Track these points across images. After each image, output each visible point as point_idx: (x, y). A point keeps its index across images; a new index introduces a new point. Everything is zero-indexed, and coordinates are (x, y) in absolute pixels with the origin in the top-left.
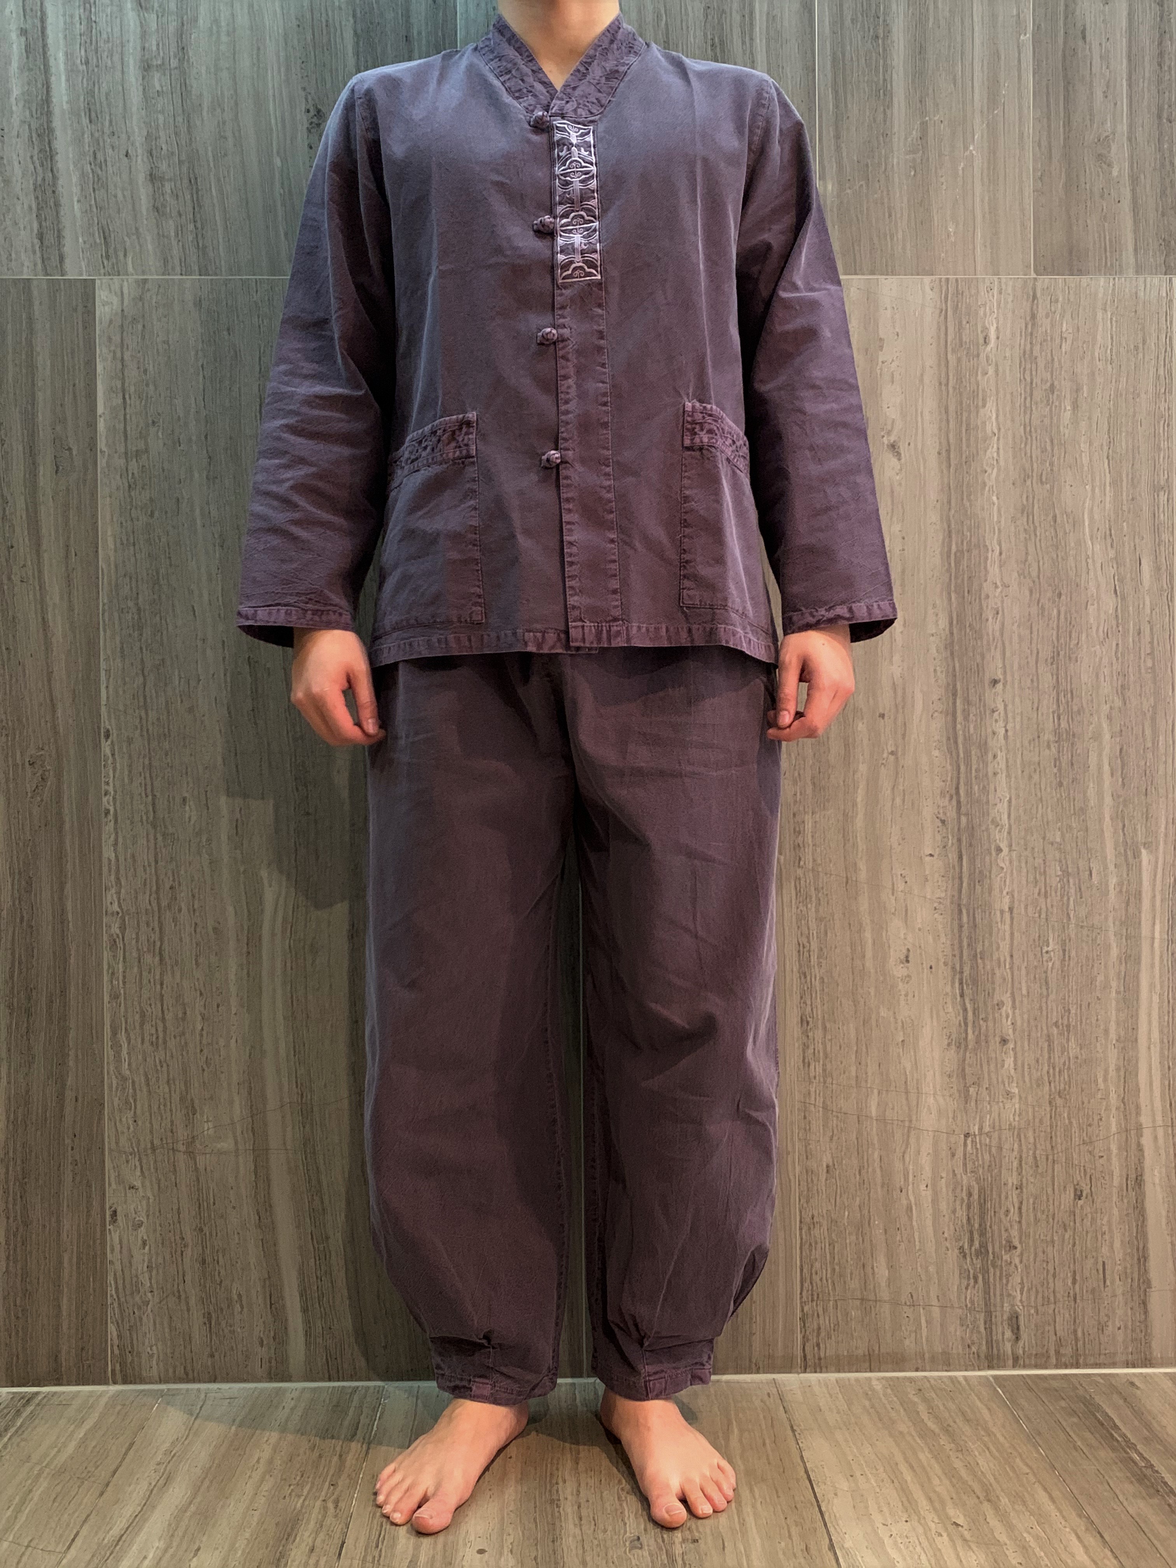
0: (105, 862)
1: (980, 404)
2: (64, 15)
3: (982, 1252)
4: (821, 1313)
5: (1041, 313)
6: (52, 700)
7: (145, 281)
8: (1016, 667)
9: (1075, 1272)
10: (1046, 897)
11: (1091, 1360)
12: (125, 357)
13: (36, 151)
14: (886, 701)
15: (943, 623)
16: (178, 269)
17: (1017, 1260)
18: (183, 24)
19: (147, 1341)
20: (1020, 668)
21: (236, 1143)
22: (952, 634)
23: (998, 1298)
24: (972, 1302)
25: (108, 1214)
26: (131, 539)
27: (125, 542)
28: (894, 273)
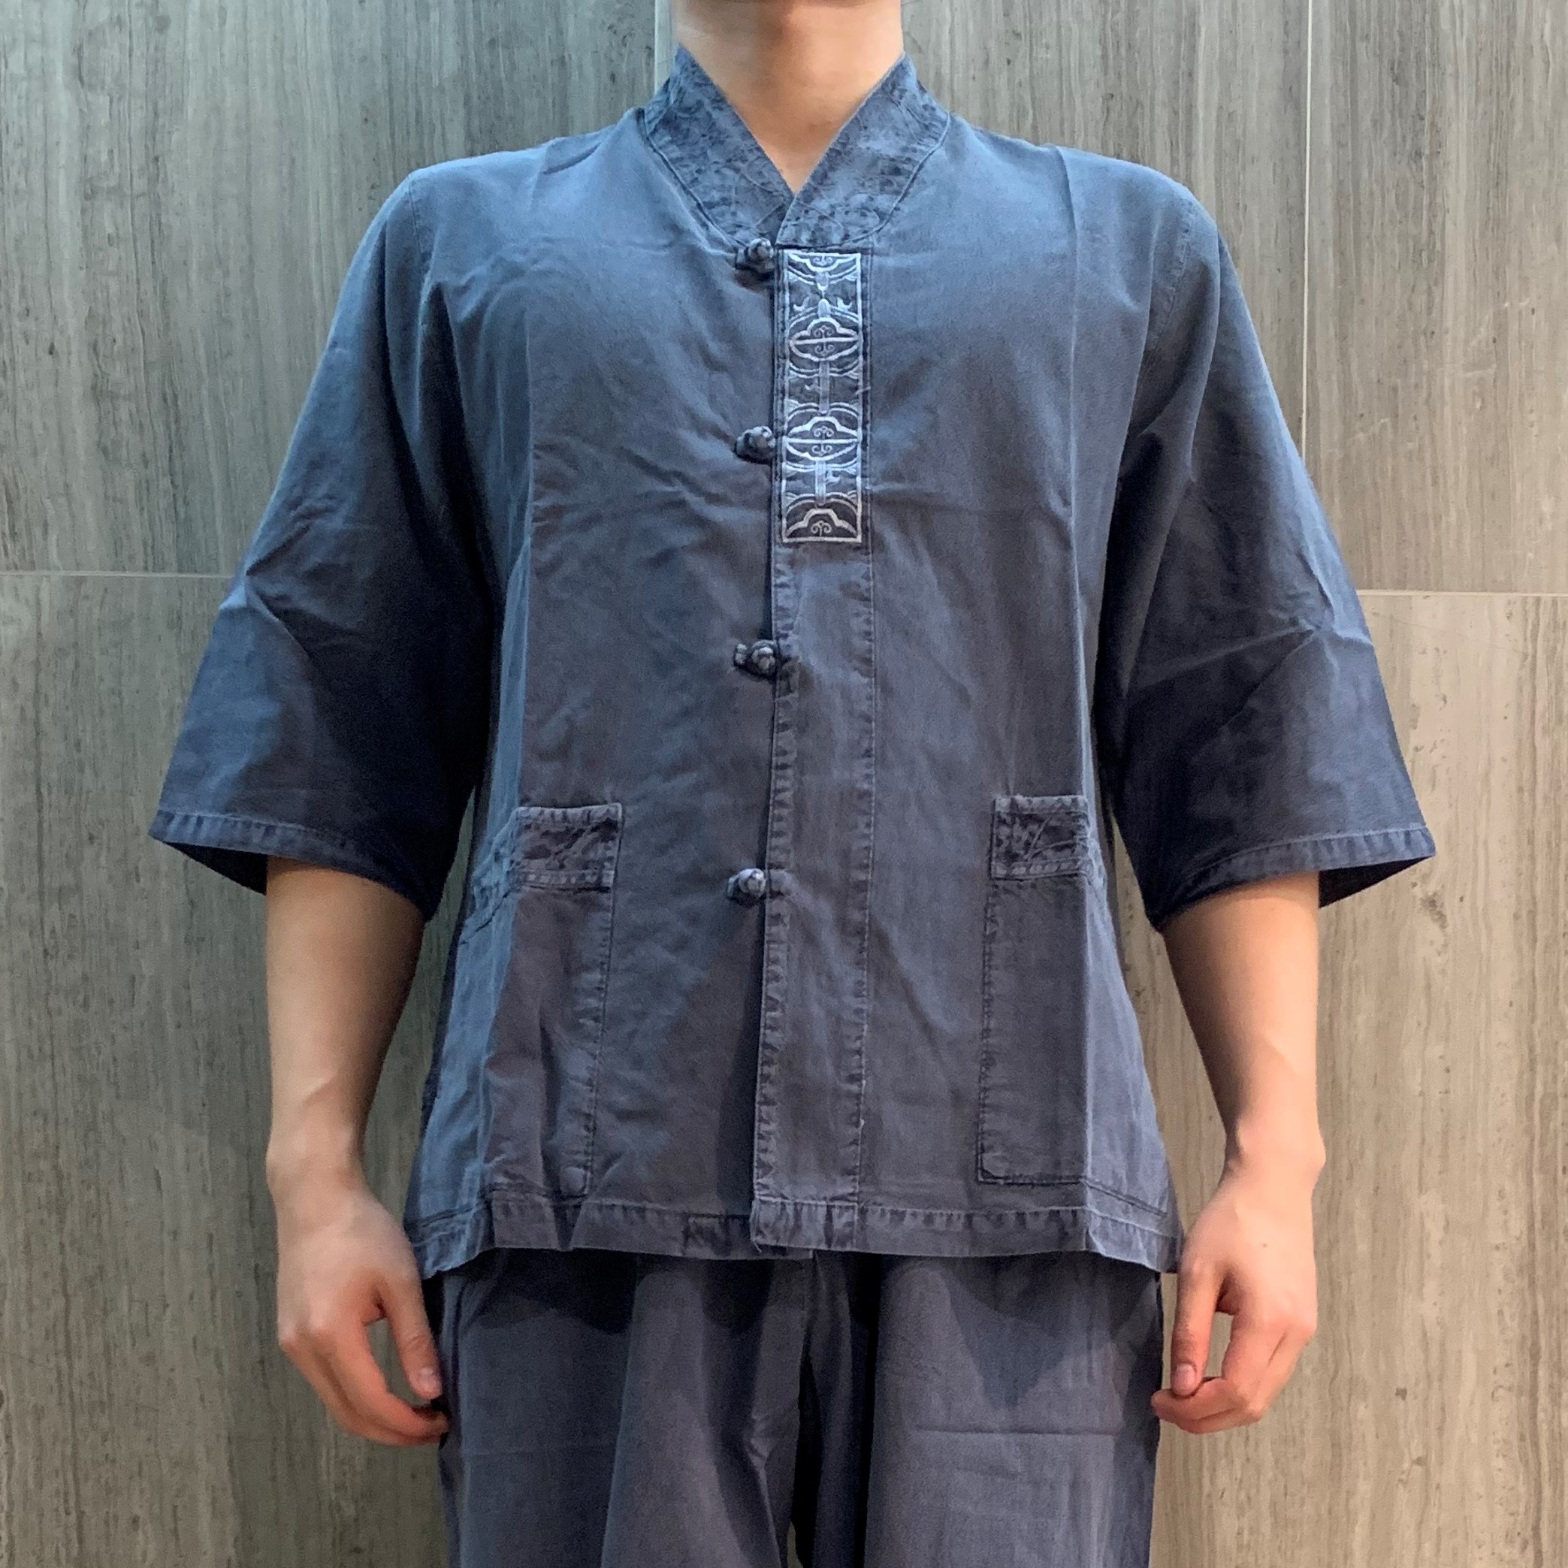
7: (80, 581)
12: (43, 720)
14: (1409, 1365)
15: (1517, 1225)
16: (140, 560)
18: (156, 114)
22: (1532, 1246)
26: (47, 1048)
27: (36, 1053)
28: (1440, 588)
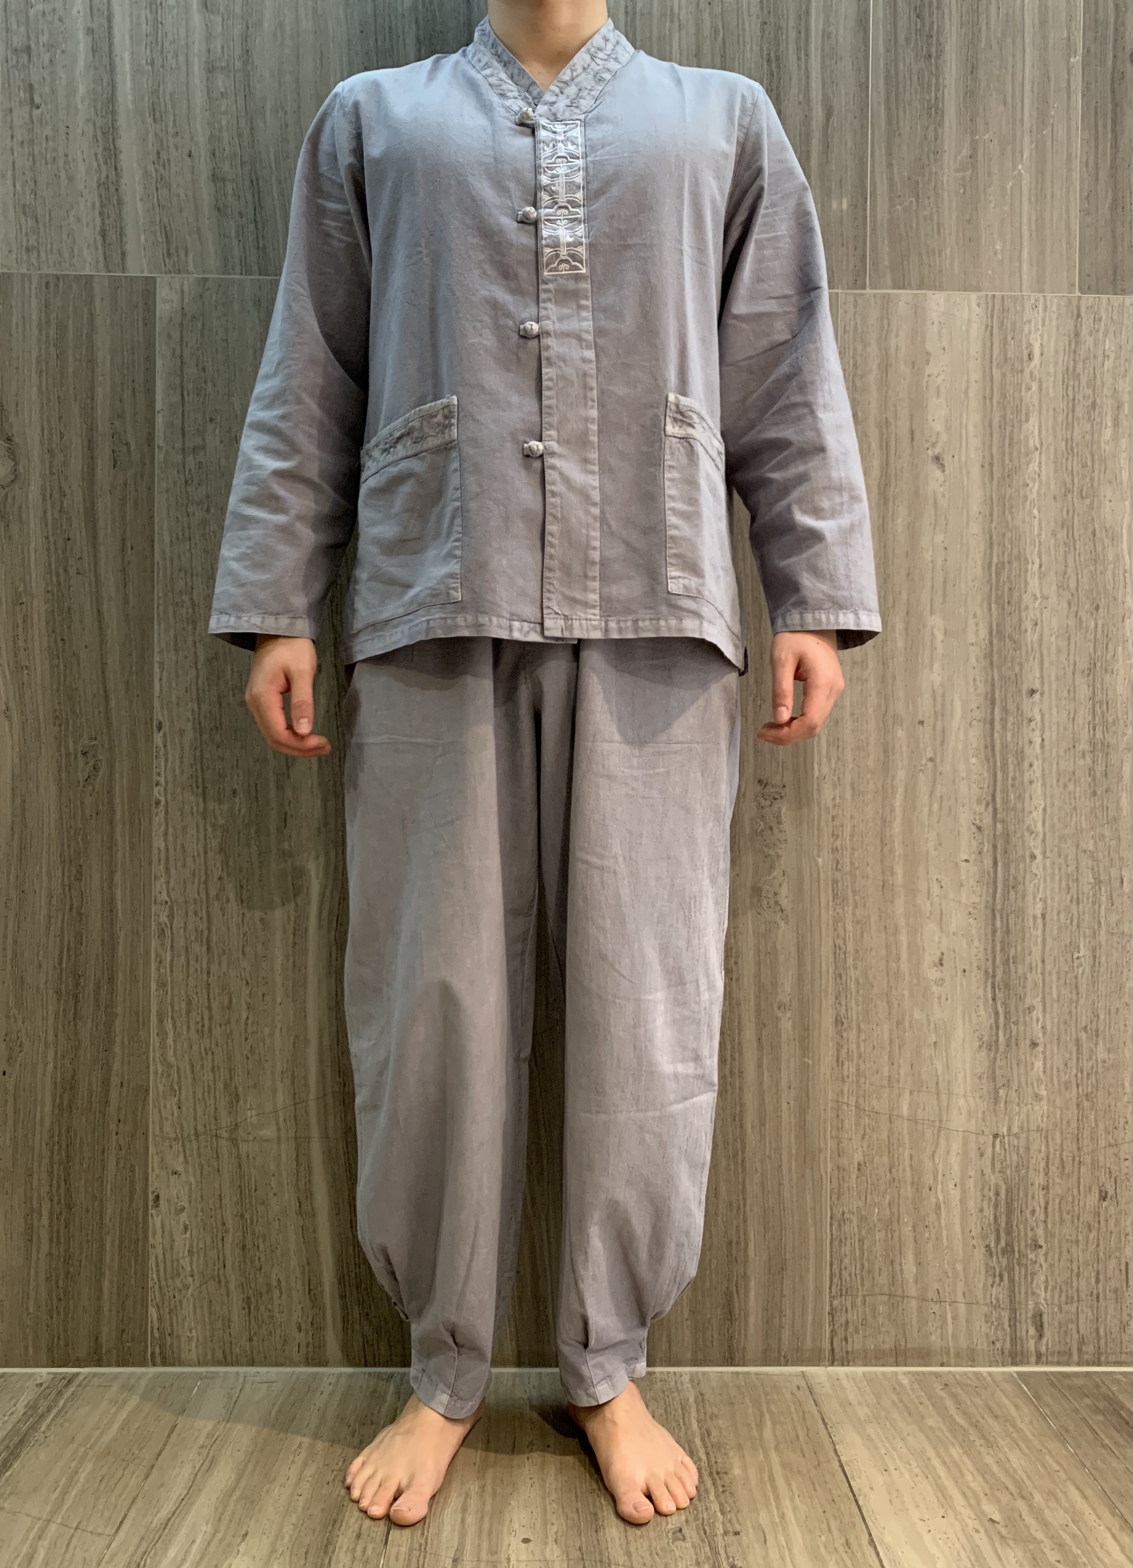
0: (155, 852)
1: (1023, 418)
2: (131, 15)
3: (1009, 1250)
4: (849, 1307)
5: (1084, 331)
6: (106, 691)
7: (206, 280)
8: (1053, 678)
9: (1098, 1273)
10: (1078, 904)
11: (1112, 1358)
12: (185, 355)
13: (101, 149)
14: (925, 707)
15: (983, 633)
16: (238, 269)
17: (1042, 1259)
18: (248, 28)
19: (186, 1324)
20: (1057, 678)
21: (279, 1129)
22: (991, 643)
23: (1023, 1296)
24: (997, 1299)
25: (151, 1197)
26: (187, 535)
27: (181, 537)
28: (941, 288)
